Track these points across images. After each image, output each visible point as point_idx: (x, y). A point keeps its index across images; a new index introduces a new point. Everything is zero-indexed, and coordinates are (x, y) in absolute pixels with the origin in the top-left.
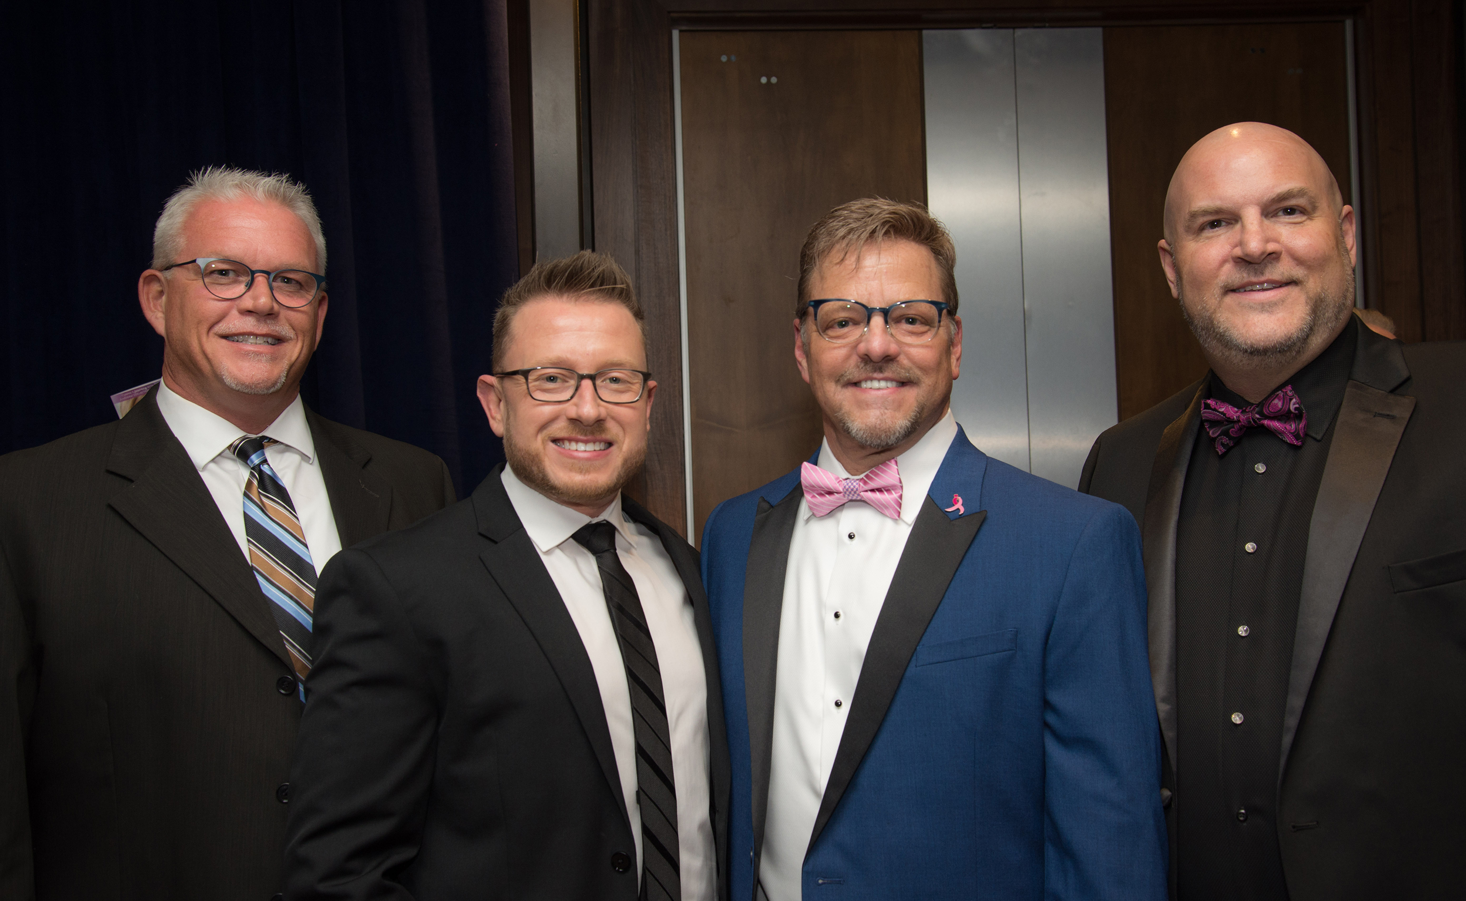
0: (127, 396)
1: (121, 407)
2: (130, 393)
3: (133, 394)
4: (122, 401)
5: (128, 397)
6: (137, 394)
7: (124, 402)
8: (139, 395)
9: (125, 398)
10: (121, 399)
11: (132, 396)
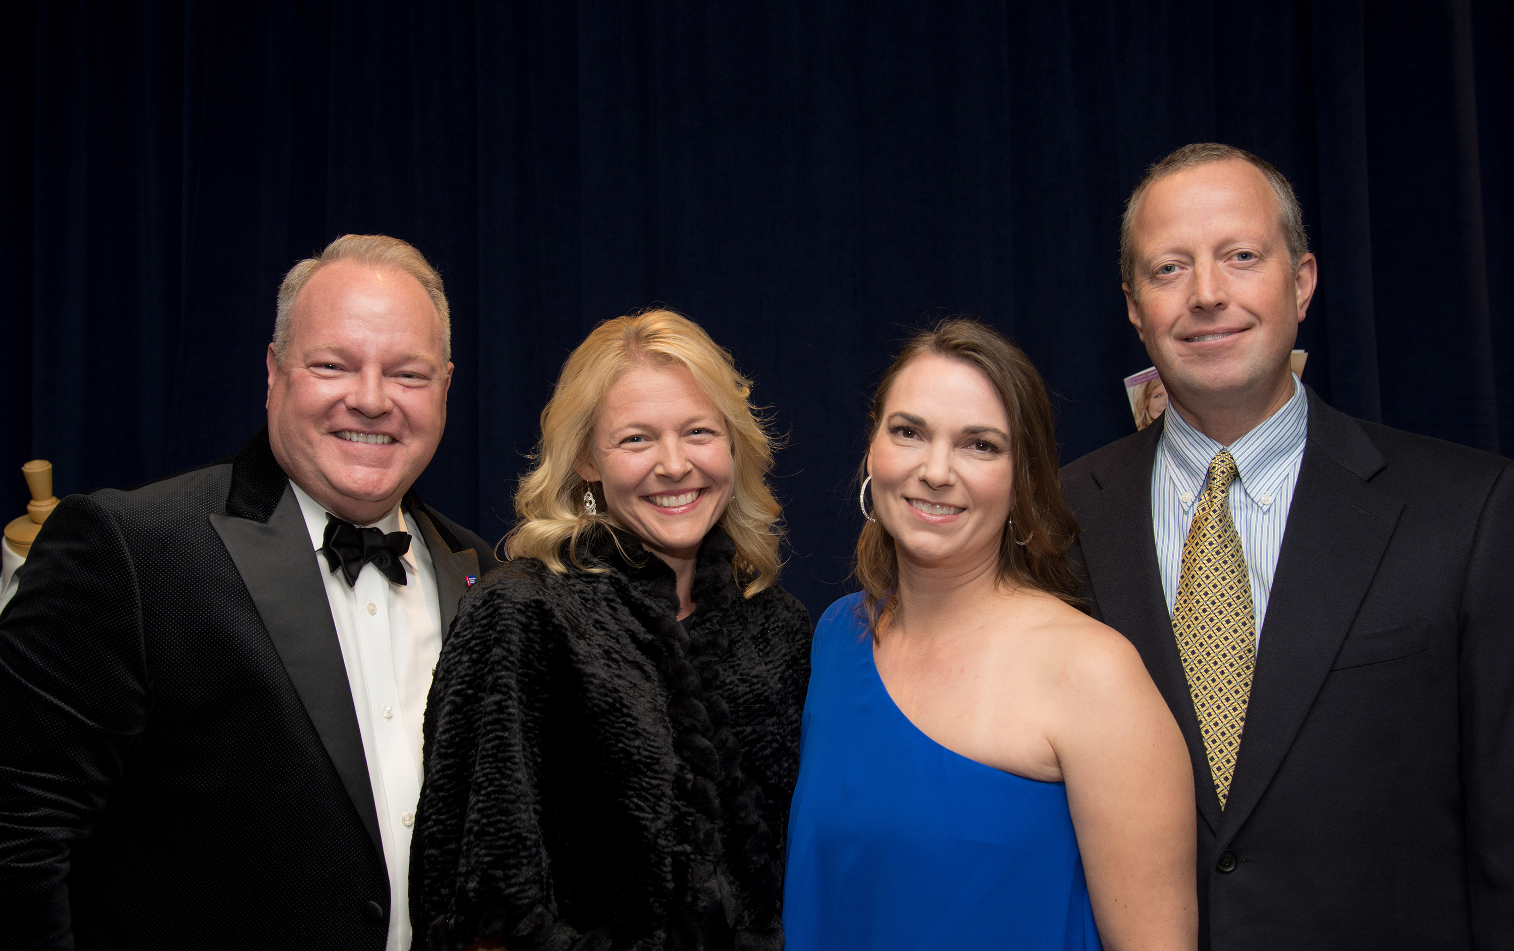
0: (1141, 379)
1: (1134, 391)
2: (1145, 376)
3: (1147, 377)
4: (1136, 385)
5: (1142, 381)
6: (1152, 377)
7: (1137, 386)
8: (1153, 378)
9: (1139, 382)
10: (1134, 383)
11: (1146, 379)
